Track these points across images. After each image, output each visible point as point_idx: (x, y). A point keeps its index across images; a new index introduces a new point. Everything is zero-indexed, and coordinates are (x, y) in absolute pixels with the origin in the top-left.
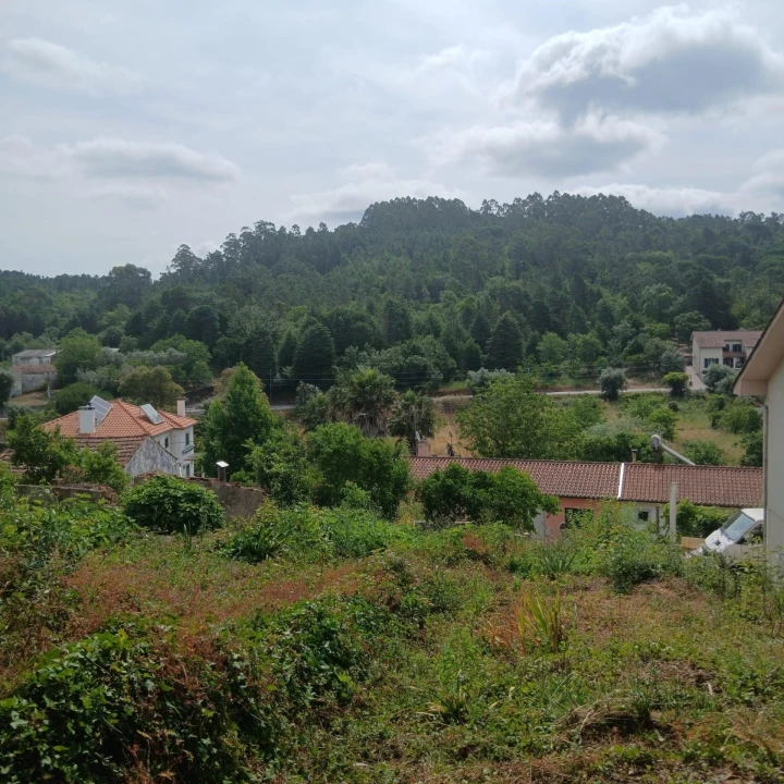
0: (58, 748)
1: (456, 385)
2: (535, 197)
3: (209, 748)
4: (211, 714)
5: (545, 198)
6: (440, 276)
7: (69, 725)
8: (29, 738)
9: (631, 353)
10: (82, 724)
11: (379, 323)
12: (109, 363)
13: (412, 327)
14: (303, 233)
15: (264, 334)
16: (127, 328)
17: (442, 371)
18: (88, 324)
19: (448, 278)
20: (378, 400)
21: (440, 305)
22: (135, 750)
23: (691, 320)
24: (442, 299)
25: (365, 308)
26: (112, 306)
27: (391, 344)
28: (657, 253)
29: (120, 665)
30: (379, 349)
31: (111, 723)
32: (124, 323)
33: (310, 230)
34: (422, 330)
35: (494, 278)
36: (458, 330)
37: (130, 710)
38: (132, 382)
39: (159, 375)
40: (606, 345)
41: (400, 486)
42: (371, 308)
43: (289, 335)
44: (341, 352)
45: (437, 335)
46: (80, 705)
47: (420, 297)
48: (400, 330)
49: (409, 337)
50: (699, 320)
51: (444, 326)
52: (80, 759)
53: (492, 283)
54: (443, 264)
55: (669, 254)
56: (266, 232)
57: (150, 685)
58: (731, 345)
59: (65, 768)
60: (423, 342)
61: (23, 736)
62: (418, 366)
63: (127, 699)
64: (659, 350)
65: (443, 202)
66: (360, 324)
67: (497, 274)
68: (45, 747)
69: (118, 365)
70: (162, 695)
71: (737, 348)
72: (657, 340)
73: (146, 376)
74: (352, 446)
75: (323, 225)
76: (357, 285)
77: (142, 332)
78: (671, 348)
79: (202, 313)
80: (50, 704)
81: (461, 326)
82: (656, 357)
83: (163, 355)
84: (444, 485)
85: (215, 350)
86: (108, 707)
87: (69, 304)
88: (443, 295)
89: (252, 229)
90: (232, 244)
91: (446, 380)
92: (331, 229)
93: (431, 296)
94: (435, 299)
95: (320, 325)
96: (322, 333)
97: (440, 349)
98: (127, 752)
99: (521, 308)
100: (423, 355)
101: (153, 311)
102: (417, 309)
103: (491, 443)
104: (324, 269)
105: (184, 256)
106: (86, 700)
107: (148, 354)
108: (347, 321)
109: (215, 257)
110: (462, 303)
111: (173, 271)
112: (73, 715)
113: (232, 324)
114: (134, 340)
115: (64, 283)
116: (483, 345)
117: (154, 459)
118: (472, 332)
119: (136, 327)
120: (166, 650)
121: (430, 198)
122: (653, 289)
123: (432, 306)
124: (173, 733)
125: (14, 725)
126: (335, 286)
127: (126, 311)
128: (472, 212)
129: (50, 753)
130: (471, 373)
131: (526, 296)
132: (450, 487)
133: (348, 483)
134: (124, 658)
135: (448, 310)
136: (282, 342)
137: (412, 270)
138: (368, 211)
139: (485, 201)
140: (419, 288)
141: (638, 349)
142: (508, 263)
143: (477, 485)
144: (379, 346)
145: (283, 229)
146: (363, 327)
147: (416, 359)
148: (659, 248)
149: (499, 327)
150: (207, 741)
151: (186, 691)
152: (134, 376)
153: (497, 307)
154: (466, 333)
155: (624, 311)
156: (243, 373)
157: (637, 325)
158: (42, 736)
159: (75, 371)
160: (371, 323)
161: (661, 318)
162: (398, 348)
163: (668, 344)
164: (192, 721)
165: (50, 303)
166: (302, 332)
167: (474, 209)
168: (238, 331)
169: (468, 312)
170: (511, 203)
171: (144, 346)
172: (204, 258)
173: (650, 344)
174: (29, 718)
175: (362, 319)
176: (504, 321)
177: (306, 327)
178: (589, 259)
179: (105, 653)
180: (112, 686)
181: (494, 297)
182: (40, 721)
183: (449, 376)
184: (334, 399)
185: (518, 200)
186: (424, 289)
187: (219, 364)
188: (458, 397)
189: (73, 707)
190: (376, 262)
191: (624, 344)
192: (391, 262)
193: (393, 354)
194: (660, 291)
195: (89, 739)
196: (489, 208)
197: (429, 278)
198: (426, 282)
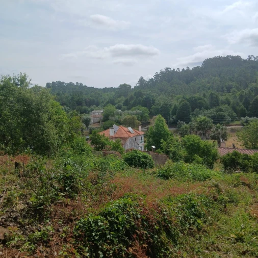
0: (112, 233)
1: (236, 123)
3: (157, 239)
4: (158, 228)
6: (231, 83)
7: (115, 226)
8: (103, 229)
10: (119, 226)
11: (207, 101)
12: (118, 114)
13: (220, 102)
14: (181, 71)
15: (166, 105)
16: (124, 103)
17: (231, 117)
18: (112, 102)
19: (234, 84)
20: (206, 127)
21: (231, 94)
22: (135, 236)
24: (231, 91)
25: (202, 95)
26: (119, 96)
27: (212, 108)
29: (130, 209)
30: (207, 109)
31: (128, 226)
32: (123, 102)
33: (183, 69)
34: (223, 103)
36: (237, 103)
37: (133, 223)
38: (125, 120)
39: (133, 118)
41: (215, 158)
42: (204, 95)
43: (175, 105)
44: (193, 111)
45: (229, 105)
46: (118, 220)
47: (223, 91)
48: (215, 102)
49: (218, 105)
51: (232, 101)
52: (118, 237)
53: (251, 85)
54: (232, 79)
56: (168, 71)
57: (139, 216)
59: (114, 239)
60: (223, 107)
61: (102, 228)
62: (221, 115)
63: (132, 220)
65: (232, 57)
66: (200, 101)
67: (253, 82)
68: (108, 232)
69: (121, 115)
70: (143, 220)
73: (129, 119)
74: (197, 143)
75: (188, 68)
76: (199, 88)
77: (128, 105)
79: (147, 98)
80: (110, 219)
81: (238, 101)
83: (134, 111)
84: (231, 158)
85: (151, 110)
86: (126, 221)
87: (107, 97)
88: (232, 90)
89: (164, 70)
90: (157, 76)
91: (232, 121)
92: (191, 69)
93: (228, 91)
95: (186, 101)
96: (186, 104)
97: (230, 110)
98: (132, 236)
100: (223, 112)
101: (132, 98)
102: (221, 95)
103: (250, 144)
104: (188, 82)
105: (141, 80)
106: (120, 219)
107: (130, 111)
108: (196, 100)
109: (151, 80)
110: (239, 93)
111: (138, 85)
112: (116, 223)
113: (156, 102)
114: (126, 107)
115: (105, 90)
116: (247, 108)
117: (132, 144)
118: (243, 103)
119: (126, 103)
120: (143, 205)
121: (228, 56)
123: (227, 94)
124: (146, 232)
125: (99, 224)
126: (191, 88)
127: (123, 98)
128: (244, 60)
129: (110, 234)
130: (242, 118)
132: (234, 159)
133: (196, 155)
134: (131, 207)
135: (234, 95)
136: (173, 107)
137: (220, 82)
138: (204, 62)
139: (249, 56)
140: (222, 88)
143: (244, 159)
144: (207, 108)
145: (174, 70)
147: (221, 113)
149: (254, 101)
150: (156, 236)
151: (149, 219)
152: (126, 118)
153: (253, 94)
154: (241, 104)
156: (160, 117)
158: (107, 228)
159: (108, 117)
160: (204, 101)
162: (214, 109)
164: (152, 229)
165: (101, 96)
166: (180, 104)
168: (158, 104)
169: (241, 96)
171: (129, 109)
172: (148, 81)
174: (103, 223)
175: (201, 99)
176: (256, 99)
177: (181, 102)
179: (125, 205)
180: (128, 215)
181: (252, 91)
182: (106, 224)
183: (233, 119)
184: (191, 126)
186: (225, 88)
187: (152, 114)
188: (237, 127)
189: (116, 220)
190: (207, 79)
192: (212, 79)
193: (212, 111)
195: (121, 231)
196: (251, 58)
197: (226, 84)
198: (225, 86)
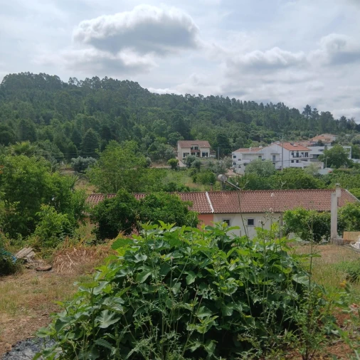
2: (96, 78)
5: (101, 79)
6: (49, 112)
9: (151, 150)
11: (17, 133)
13: (37, 135)
17: (56, 158)
19: (54, 113)
21: (51, 126)
23: (175, 136)
24: (52, 123)
25: (7, 123)
28: (155, 108)
34: (42, 138)
35: (79, 114)
36: (64, 138)
40: (139, 147)
42: (11, 125)
45: (51, 140)
47: (39, 122)
48: (30, 136)
49: (35, 140)
50: (179, 136)
51: (55, 136)
53: (79, 116)
54: (51, 106)
55: (159, 109)
58: (194, 146)
60: (44, 143)
64: (164, 149)
65: (48, 77)
67: (80, 112)
71: (196, 148)
72: (163, 144)
78: (169, 148)
81: (64, 136)
82: (162, 153)
88: (52, 121)
93: (46, 122)
94: (47, 123)
97: (55, 147)
99: (96, 129)
100: (45, 149)
102: (37, 127)
110: (62, 126)
116: (78, 145)
118: (71, 139)
121: (41, 74)
122: (158, 122)
123: (46, 126)
128: (64, 83)
130: (73, 159)
131: (98, 123)
137: (34, 108)
138: (5, 78)
139: (71, 78)
140: (38, 117)
141: (155, 148)
142: (85, 108)
146: (7, 134)
148: (155, 106)
149: (87, 136)
153: (83, 127)
154: (68, 140)
155: (146, 132)
157: (152, 138)
160: (12, 132)
161: (162, 135)
163: (168, 146)
167: (65, 82)
169: (67, 129)
170: (84, 80)
173: (160, 146)
175: (6, 129)
176: (89, 133)
178: (126, 108)
185: (88, 79)
186: (41, 118)
188: (67, 172)
190: (11, 104)
191: (148, 147)
192: (20, 104)
194: (161, 122)
196: (72, 81)
197: (43, 112)
198: (42, 115)
